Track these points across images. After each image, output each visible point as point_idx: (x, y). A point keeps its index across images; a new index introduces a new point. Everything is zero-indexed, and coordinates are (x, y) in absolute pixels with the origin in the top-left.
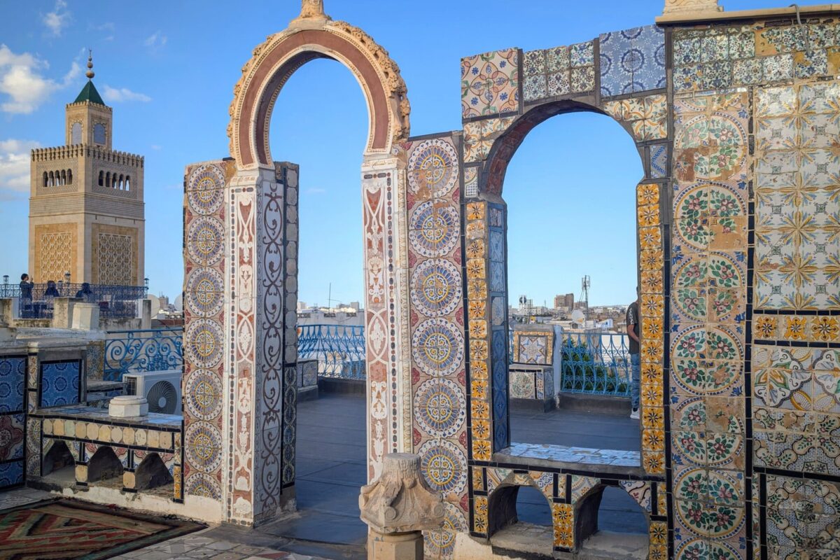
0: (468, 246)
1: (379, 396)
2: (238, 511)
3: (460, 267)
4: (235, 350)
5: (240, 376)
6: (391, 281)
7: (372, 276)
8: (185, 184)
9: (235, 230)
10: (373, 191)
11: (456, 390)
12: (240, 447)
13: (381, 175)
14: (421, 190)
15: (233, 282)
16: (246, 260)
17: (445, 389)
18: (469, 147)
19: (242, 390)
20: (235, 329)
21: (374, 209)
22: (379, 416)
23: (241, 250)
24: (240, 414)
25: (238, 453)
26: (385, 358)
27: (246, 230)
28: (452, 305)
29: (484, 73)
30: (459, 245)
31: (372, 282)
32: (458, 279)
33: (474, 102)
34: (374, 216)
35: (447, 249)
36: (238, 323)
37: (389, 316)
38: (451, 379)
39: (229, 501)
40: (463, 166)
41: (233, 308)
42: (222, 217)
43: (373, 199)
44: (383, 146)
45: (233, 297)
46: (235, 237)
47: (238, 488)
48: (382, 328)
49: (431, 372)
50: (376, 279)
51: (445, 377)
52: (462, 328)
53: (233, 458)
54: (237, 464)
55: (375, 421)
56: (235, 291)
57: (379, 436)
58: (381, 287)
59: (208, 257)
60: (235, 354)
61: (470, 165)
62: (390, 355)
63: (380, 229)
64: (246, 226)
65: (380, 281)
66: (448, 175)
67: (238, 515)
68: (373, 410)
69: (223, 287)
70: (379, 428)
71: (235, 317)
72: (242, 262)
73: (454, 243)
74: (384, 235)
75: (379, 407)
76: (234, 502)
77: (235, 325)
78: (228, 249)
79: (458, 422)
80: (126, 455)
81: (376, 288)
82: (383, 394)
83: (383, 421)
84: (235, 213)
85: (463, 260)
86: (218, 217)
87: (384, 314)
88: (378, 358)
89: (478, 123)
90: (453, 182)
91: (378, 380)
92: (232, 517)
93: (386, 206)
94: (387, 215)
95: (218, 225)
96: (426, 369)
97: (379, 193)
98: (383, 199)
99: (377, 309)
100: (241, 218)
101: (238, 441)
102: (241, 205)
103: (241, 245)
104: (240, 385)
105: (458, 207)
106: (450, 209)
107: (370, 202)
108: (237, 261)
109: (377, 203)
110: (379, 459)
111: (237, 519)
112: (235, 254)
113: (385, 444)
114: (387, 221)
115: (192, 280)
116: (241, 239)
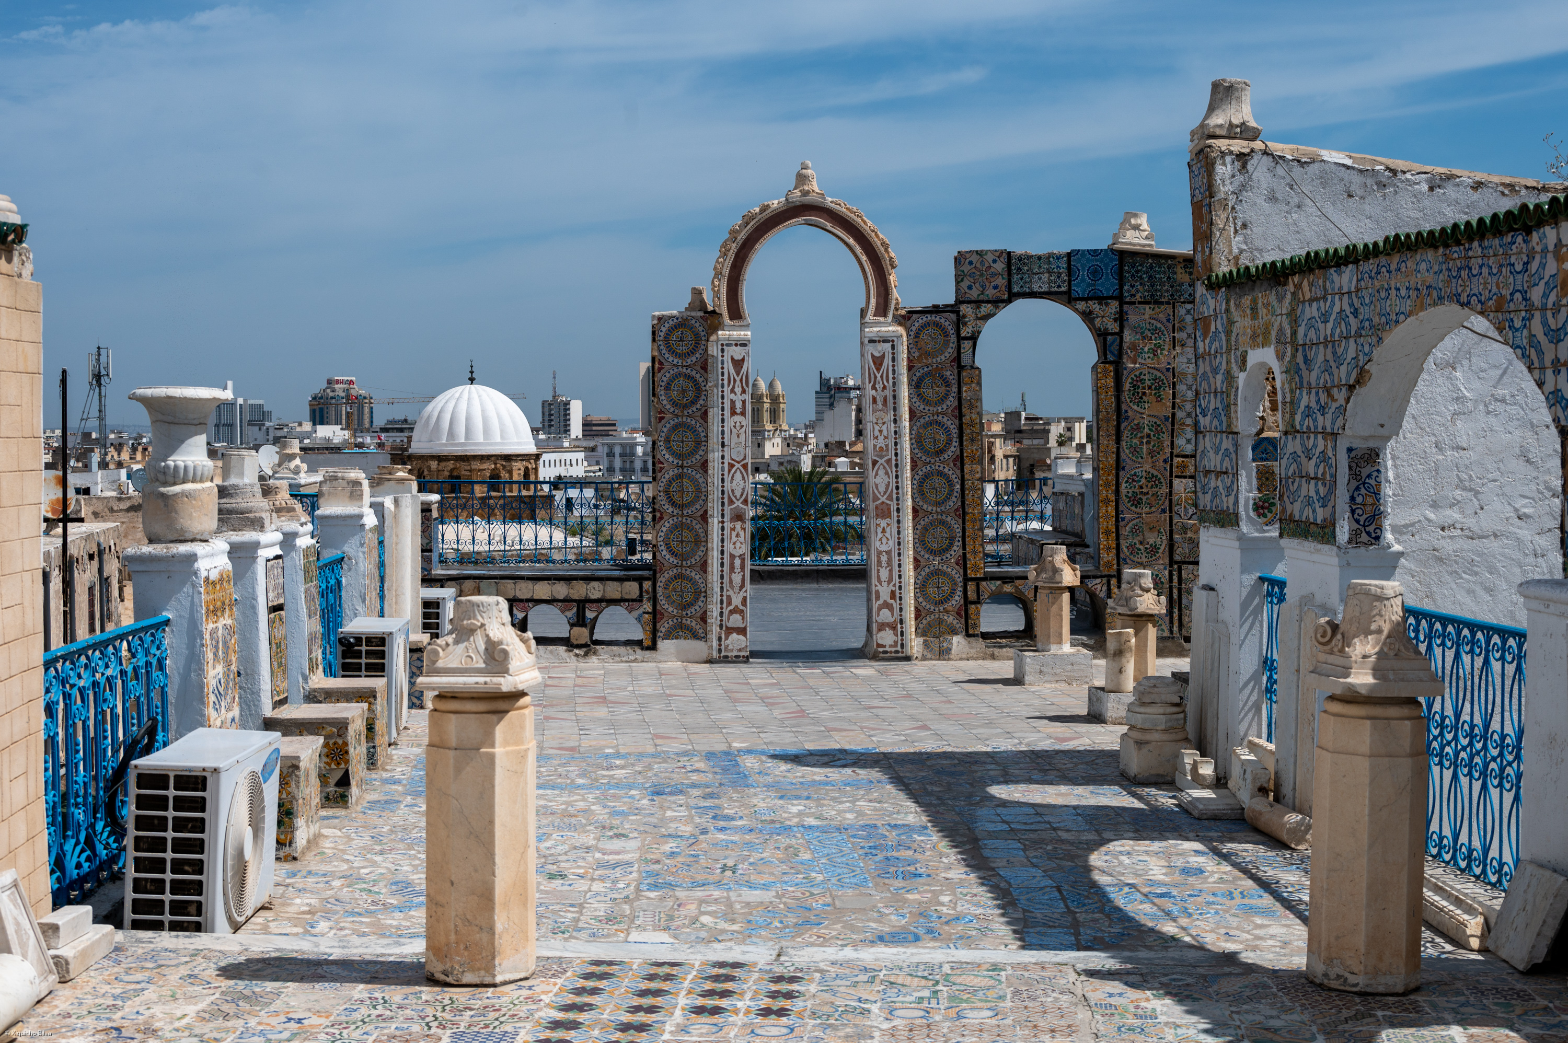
0: (965, 405)
1: (884, 531)
2: (730, 647)
3: (957, 422)
6: (896, 432)
7: (877, 428)
8: (654, 333)
9: (726, 382)
10: (877, 354)
11: (953, 522)
12: (733, 587)
13: (885, 341)
14: (920, 356)
15: (723, 432)
16: (738, 411)
17: (943, 523)
18: (965, 324)
19: (734, 534)
20: (726, 477)
21: (878, 370)
22: (884, 548)
23: (733, 403)
24: (732, 557)
25: (731, 593)
26: (890, 498)
27: (738, 382)
28: (950, 453)
29: (978, 265)
30: (956, 403)
31: (877, 433)
32: (955, 431)
33: (970, 288)
34: (879, 376)
35: (945, 407)
36: (729, 471)
37: (894, 462)
38: (948, 514)
39: (720, 639)
40: (960, 339)
41: (723, 457)
42: (704, 368)
43: (878, 362)
44: (885, 315)
45: (723, 445)
46: (725, 389)
47: (729, 625)
48: (887, 473)
49: (930, 509)
50: (881, 431)
51: (942, 512)
52: (959, 472)
54: (729, 603)
55: (879, 553)
56: (726, 441)
57: (884, 564)
58: (886, 438)
60: (726, 501)
61: (966, 338)
62: (894, 496)
63: (884, 388)
64: (738, 379)
65: (885, 433)
66: (946, 344)
67: (732, 650)
68: (878, 544)
70: (884, 558)
71: (726, 465)
72: (733, 413)
73: (952, 401)
74: (889, 393)
75: (884, 540)
76: (726, 639)
77: (726, 473)
79: (955, 548)
80: (575, 610)
81: (881, 439)
82: (888, 530)
83: (889, 553)
84: (725, 366)
85: (961, 416)
87: (889, 461)
88: (883, 499)
89: (973, 305)
90: (950, 351)
91: (883, 517)
92: (723, 654)
93: (891, 368)
94: (891, 376)
96: (925, 507)
97: (883, 355)
98: (887, 361)
99: (881, 457)
100: (732, 371)
101: (730, 582)
102: (732, 358)
104: (733, 529)
105: (956, 372)
106: (948, 373)
107: (874, 363)
108: (727, 412)
109: (881, 364)
110: (885, 584)
111: (730, 654)
112: (725, 406)
113: (891, 571)
114: (891, 381)
115: (665, 430)
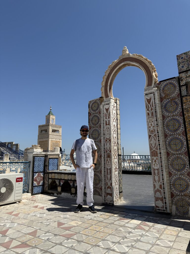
0: (185, 111)
1: (155, 161)
2: (108, 200)
3: (182, 118)
4: (105, 150)
5: (107, 157)
6: (157, 124)
7: (150, 124)
8: (89, 106)
9: (104, 116)
10: (148, 98)
11: (184, 158)
12: (108, 179)
13: (151, 93)
14: (165, 96)
15: (104, 130)
16: (108, 124)
17: (181, 158)
18: (182, 80)
19: (108, 162)
20: (105, 144)
21: (149, 103)
22: (156, 168)
23: (106, 121)
24: (107, 169)
25: (107, 181)
26: (157, 149)
27: (107, 115)
28: (180, 130)
29: (185, 58)
30: (181, 110)
32: (182, 121)
33: (183, 67)
34: (149, 106)
35: (176, 113)
36: (106, 142)
37: (157, 135)
38: (181, 154)
39: (105, 196)
40: (180, 86)
41: (104, 138)
42: (100, 113)
43: (149, 101)
44: (151, 85)
45: (104, 134)
46: (104, 118)
47: (108, 192)
48: (155, 140)
49: (174, 152)
50: (151, 125)
51: (179, 154)
52: (185, 137)
53: (106, 183)
54: (107, 185)
55: (154, 170)
56: (105, 133)
57: (156, 174)
58: (153, 127)
59: (96, 125)
60: (105, 151)
61: (183, 86)
62: (158, 148)
63: (152, 109)
64: (107, 114)
65: (153, 125)
66: (175, 90)
68: (153, 166)
69: (101, 132)
70: (156, 172)
71: (105, 140)
72: (106, 125)
73: (179, 109)
74: (154, 111)
75: (156, 165)
76: (107, 197)
77: (105, 143)
78: (102, 122)
79: (186, 168)
80: (72, 183)
81: (152, 127)
82: (157, 161)
83: (157, 169)
84: (104, 111)
85: (183, 115)
86: (99, 113)
87: (155, 135)
88: (154, 149)
89: (185, 73)
90: (177, 91)
91: (155, 156)
92: (106, 202)
93: (154, 102)
94: (154, 105)
95: (99, 115)
96: (172, 152)
97: (151, 98)
98: (152, 100)
99: (153, 134)
100: (106, 112)
101: (107, 177)
102: (106, 108)
103: (106, 120)
104: (107, 160)
105: (180, 99)
106: (177, 100)
107: (148, 101)
108: (105, 125)
109: (150, 101)
110: (157, 182)
111: (108, 202)
112: (104, 123)
113: (159, 177)
115: (91, 132)
116: (106, 118)
